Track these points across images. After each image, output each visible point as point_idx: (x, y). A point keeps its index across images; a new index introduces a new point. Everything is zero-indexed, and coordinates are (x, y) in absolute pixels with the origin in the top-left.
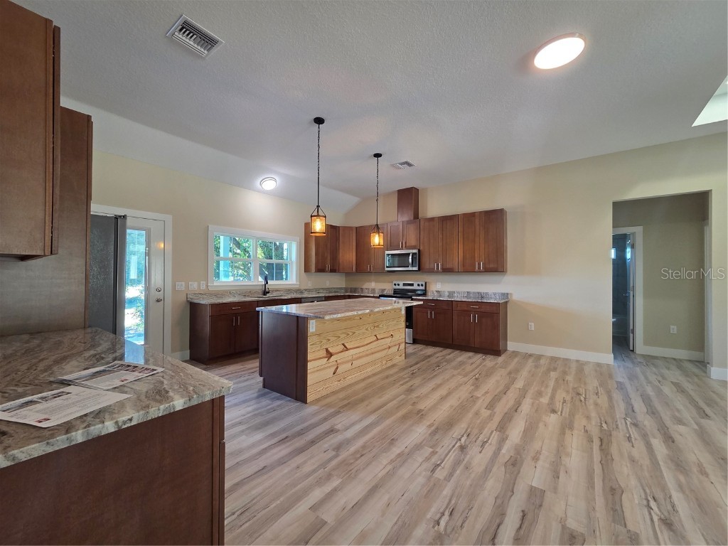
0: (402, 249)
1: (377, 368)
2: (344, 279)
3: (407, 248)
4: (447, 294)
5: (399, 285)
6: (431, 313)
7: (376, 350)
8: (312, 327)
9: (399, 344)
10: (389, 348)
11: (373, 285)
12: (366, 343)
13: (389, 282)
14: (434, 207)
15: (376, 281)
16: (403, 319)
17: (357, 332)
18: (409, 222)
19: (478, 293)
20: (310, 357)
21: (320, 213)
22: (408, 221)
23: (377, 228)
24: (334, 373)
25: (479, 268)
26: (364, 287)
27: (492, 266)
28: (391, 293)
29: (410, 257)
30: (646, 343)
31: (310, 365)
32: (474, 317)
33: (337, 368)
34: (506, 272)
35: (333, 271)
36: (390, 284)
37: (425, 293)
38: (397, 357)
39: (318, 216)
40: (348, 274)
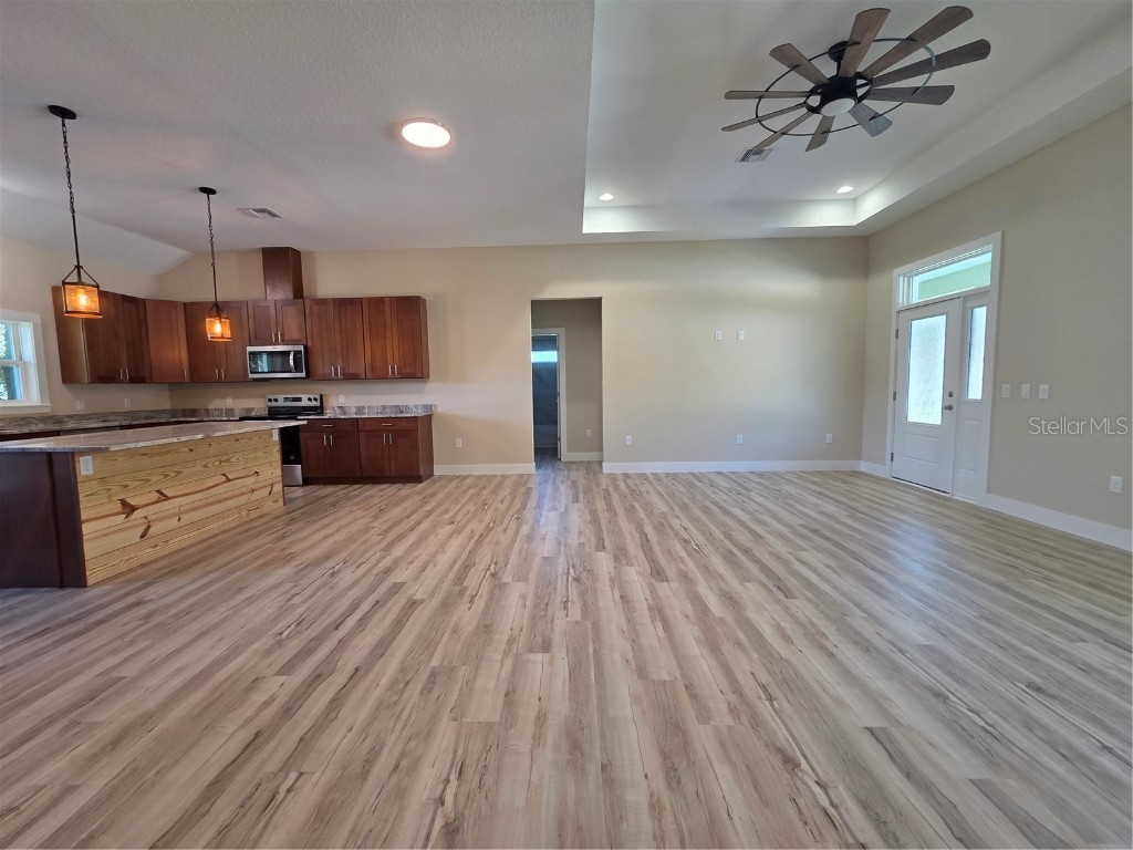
0: (277, 343)
1: (232, 520)
2: (167, 394)
3: (284, 342)
4: (354, 410)
5: (276, 400)
6: (328, 439)
7: (226, 496)
8: (85, 466)
9: (272, 485)
10: (253, 491)
11: (229, 403)
12: (205, 486)
13: (260, 397)
14: (330, 281)
15: (235, 397)
16: (277, 448)
17: (185, 471)
18: (285, 303)
19: (396, 406)
20: (84, 515)
21: (85, 278)
22: (283, 300)
23: (218, 309)
24: (142, 537)
25: (393, 372)
26: (212, 406)
27: (409, 370)
28: (265, 413)
29: (291, 357)
30: (569, 450)
31: (86, 528)
32: (388, 437)
33: (149, 527)
34: (428, 377)
35: (137, 379)
36: (262, 400)
37: (320, 410)
38: (270, 503)
39: (80, 283)
40: (174, 383)
